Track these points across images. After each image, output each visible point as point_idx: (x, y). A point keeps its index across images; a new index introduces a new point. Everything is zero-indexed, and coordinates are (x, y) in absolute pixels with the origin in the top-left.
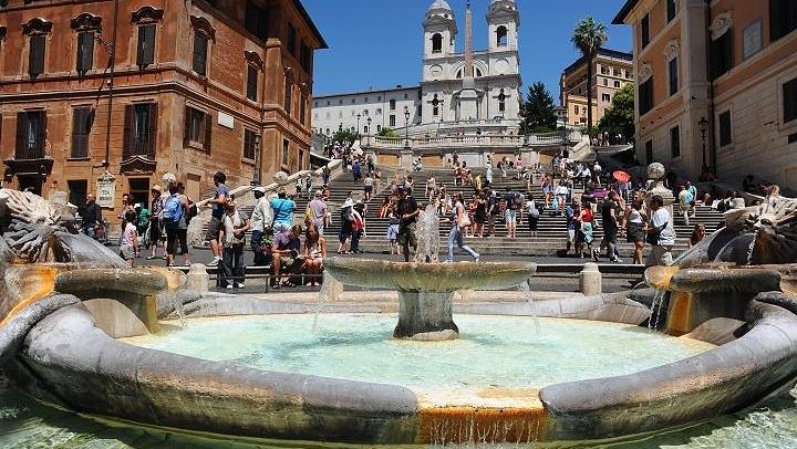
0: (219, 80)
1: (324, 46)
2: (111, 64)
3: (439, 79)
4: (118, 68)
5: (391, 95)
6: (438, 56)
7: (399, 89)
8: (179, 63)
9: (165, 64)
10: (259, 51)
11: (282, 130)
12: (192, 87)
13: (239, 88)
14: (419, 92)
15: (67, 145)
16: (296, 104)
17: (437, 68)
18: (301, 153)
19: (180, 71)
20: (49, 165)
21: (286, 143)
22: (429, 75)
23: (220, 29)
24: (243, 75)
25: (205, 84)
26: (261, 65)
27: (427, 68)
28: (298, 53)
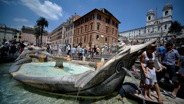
0: (101, 31)
1: (120, 23)
2: (88, 31)
3: (149, 25)
4: (89, 31)
5: (139, 29)
6: (150, 20)
7: (141, 28)
8: (95, 29)
9: (93, 29)
10: (108, 26)
11: (112, 37)
12: (97, 32)
13: (105, 31)
14: (145, 28)
15: (84, 41)
16: (115, 33)
17: (150, 23)
18: (116, 40)
19: (95, 30)
20: (82, 43)
21: (112, 39)
22: (147, 24)
23: (101, 23)
24: (105, 30)
25: (99, 31)
26: (108, 28)
27: (147, 23)
28: (115, 25)
